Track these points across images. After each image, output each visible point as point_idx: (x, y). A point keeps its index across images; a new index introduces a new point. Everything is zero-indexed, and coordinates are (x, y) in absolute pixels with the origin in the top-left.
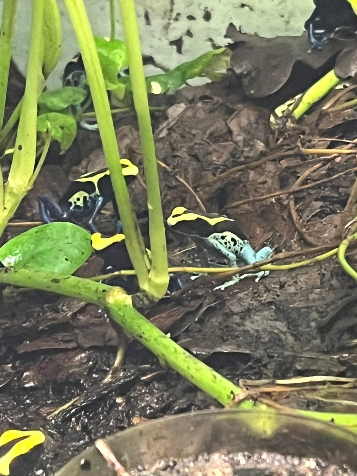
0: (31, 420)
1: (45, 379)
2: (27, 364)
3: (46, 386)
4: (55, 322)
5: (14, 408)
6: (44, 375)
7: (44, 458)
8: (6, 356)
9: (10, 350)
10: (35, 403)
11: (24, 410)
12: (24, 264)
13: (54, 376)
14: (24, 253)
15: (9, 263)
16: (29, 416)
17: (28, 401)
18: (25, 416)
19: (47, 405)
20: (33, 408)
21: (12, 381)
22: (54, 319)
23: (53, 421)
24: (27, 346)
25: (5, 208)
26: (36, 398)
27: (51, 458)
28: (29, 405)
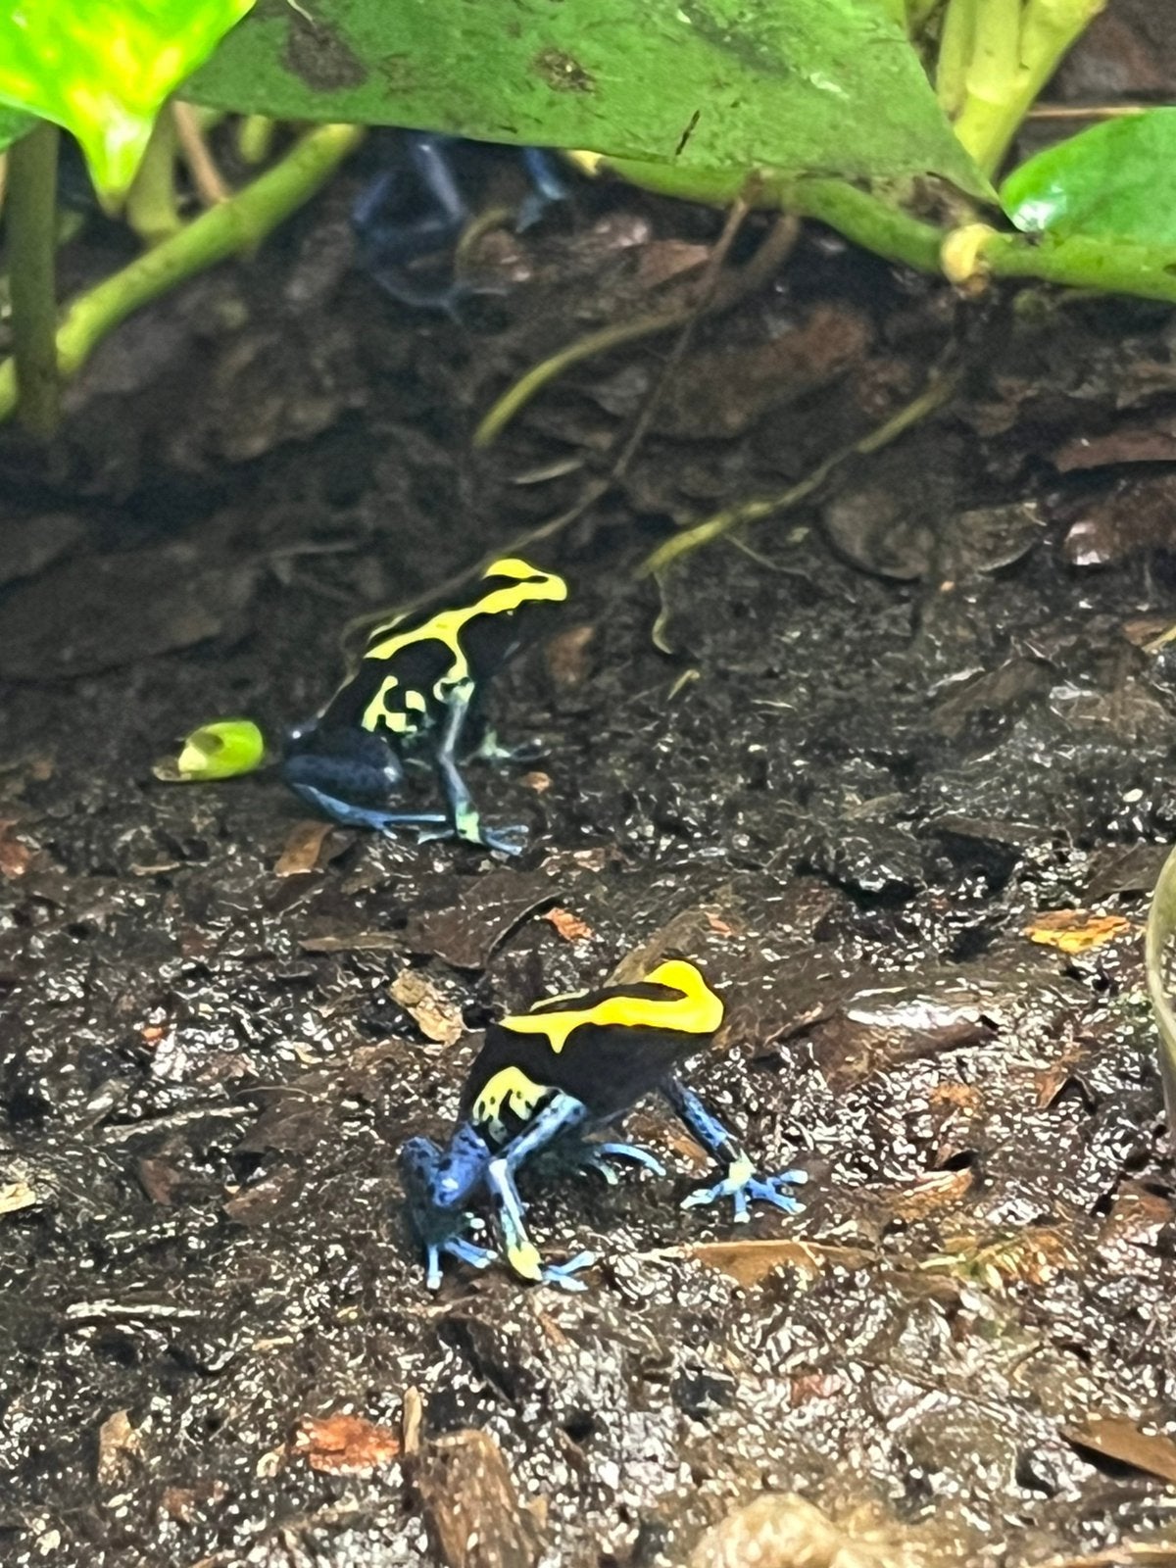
0: (1099, 654)
1: (1129, 544)
2: (1079, 503)
3: (1134, 565)
4: (1161, 387)
5: (1046, 619)
6: (1130, 533)
7: (1143, 760)
8: (1021, 479)
9: (1033, 463)
10: (1104, 608)
11: (1076, 628)
12: (1073, 223)
13: (1157, 536)
14: (1074, 194)
15: (1034, 222)
16: (1094, 645)
17: (1083, 604)
18: (1082, 644)
19: (1138, 616)
20: (1100, 622)
21: (1038, 546)
22: (1155, 379)
23: (1161, 659)
24: (1084, 451)
25: (1023, 67)
26: (1107, 595)
27: (1160, 759)
28: (1086, 615)
